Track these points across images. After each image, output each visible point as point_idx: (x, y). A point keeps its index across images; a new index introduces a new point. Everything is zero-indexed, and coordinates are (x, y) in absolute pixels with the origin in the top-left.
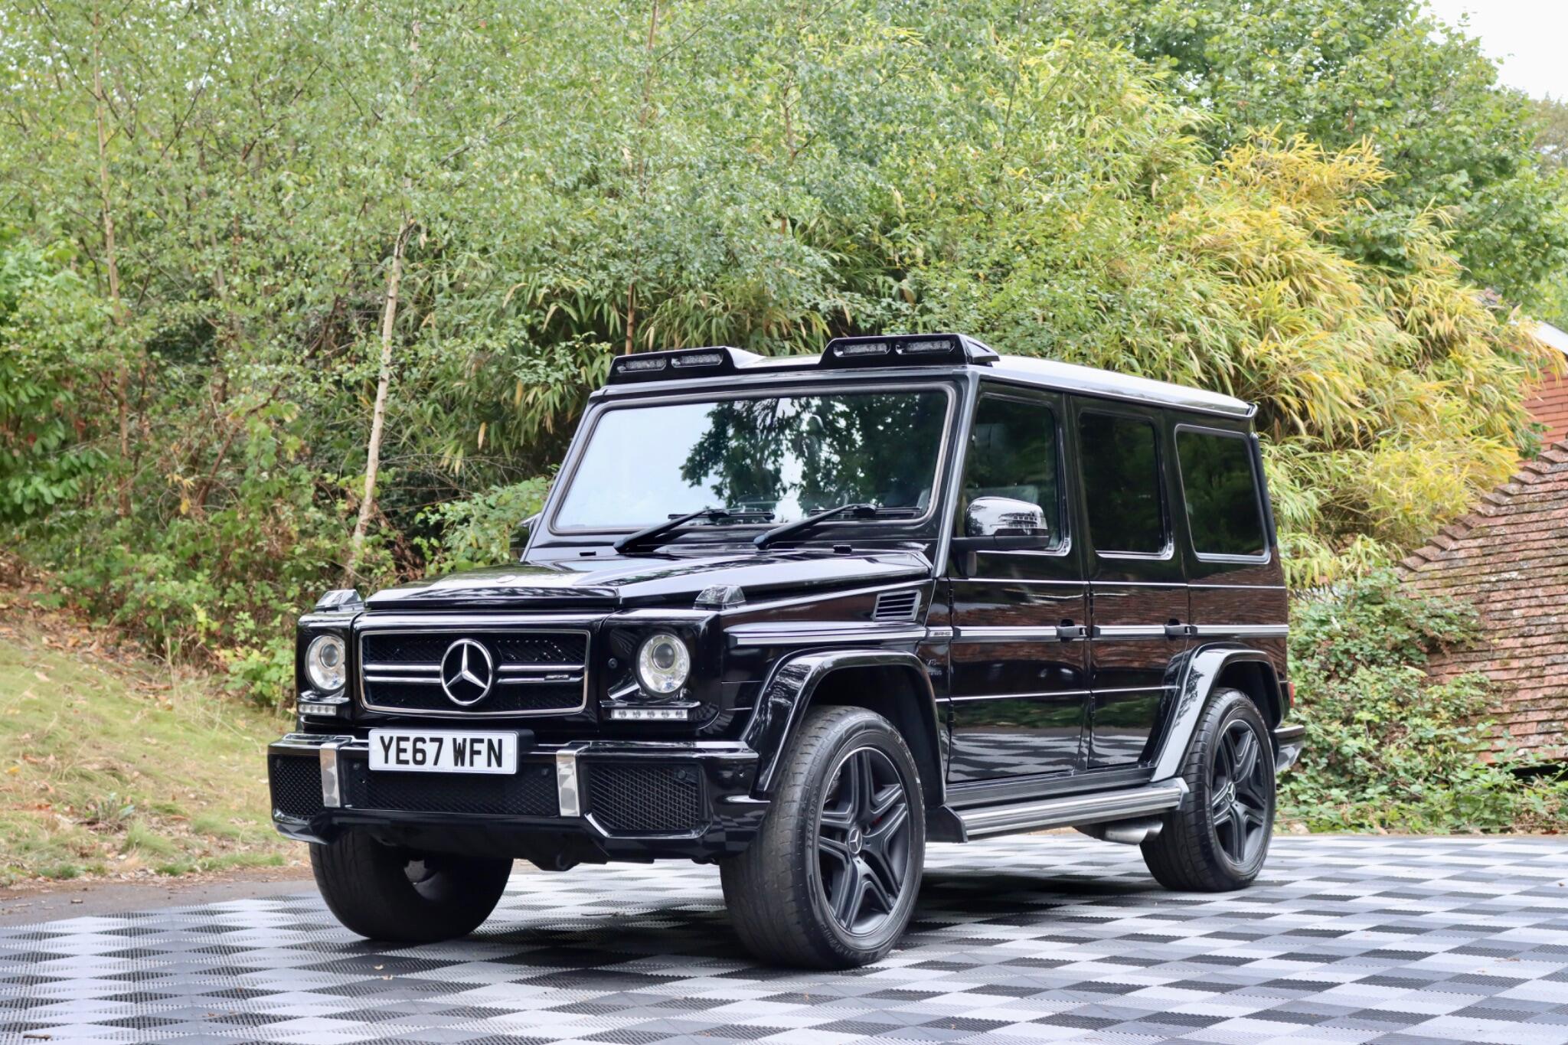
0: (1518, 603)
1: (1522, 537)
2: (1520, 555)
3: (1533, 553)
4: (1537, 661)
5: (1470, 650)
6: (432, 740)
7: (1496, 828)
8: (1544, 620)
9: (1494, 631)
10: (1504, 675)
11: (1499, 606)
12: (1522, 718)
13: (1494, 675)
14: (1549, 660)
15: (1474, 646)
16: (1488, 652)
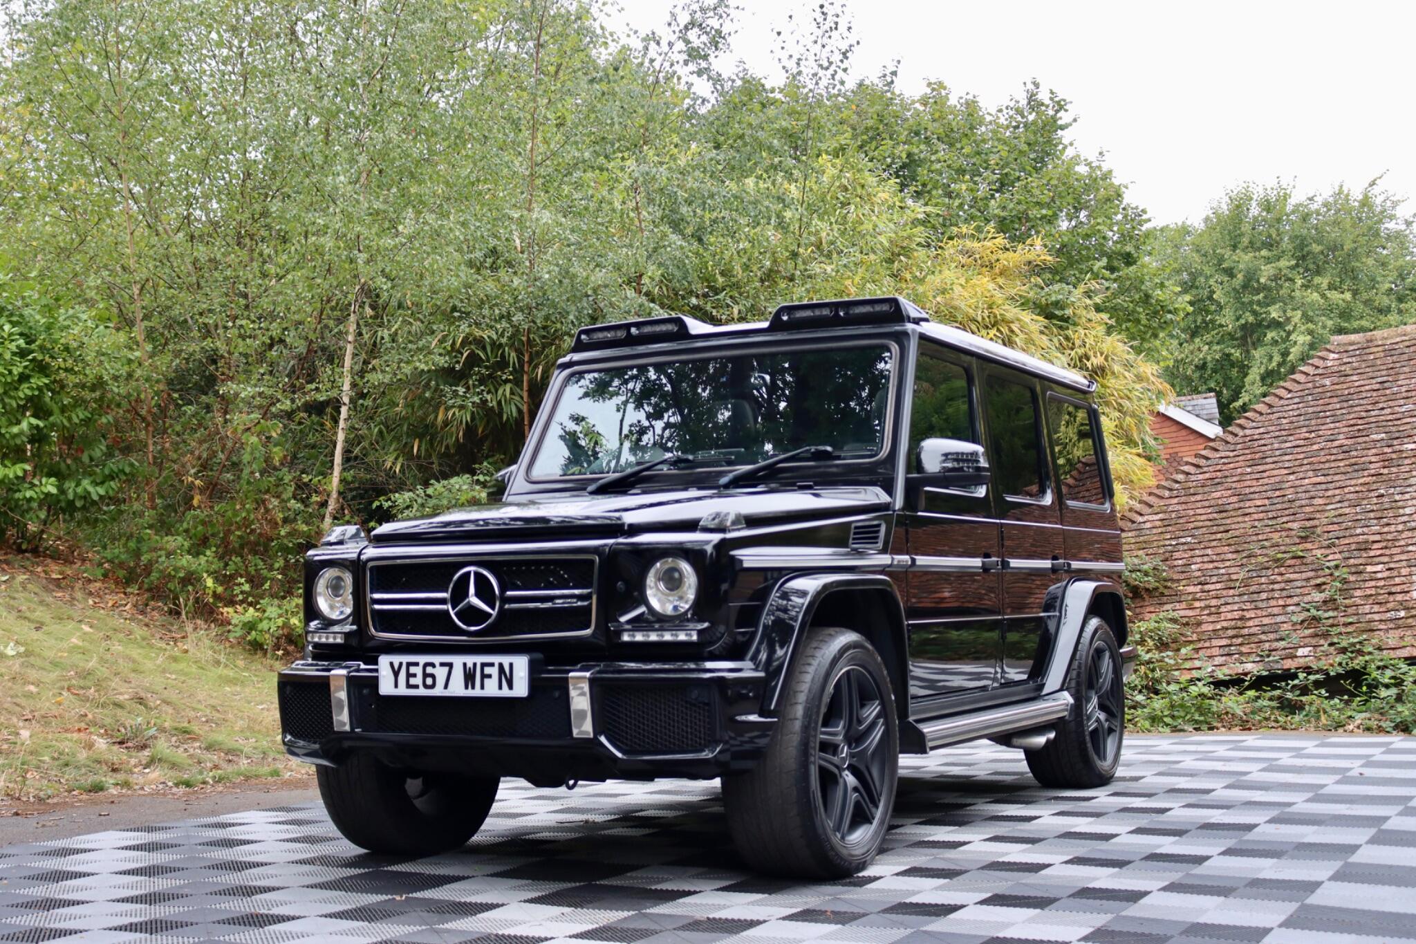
0: (1194, 560)
1: (1192, 512)
2: (1192, 525)
3: (1201, 524)
4: (1214, 602)
5: (1162, 594)
6: (442, 664)
7: (1204, 727)
8: (1216, 572)
9: (1178, 581)
10: (1190, 613)
11: (1180, 562)
12: (1207, 644)
13: (1182, 613)
14: (1222, 601)
15: (1166, 592)
16: (1177, 597)
